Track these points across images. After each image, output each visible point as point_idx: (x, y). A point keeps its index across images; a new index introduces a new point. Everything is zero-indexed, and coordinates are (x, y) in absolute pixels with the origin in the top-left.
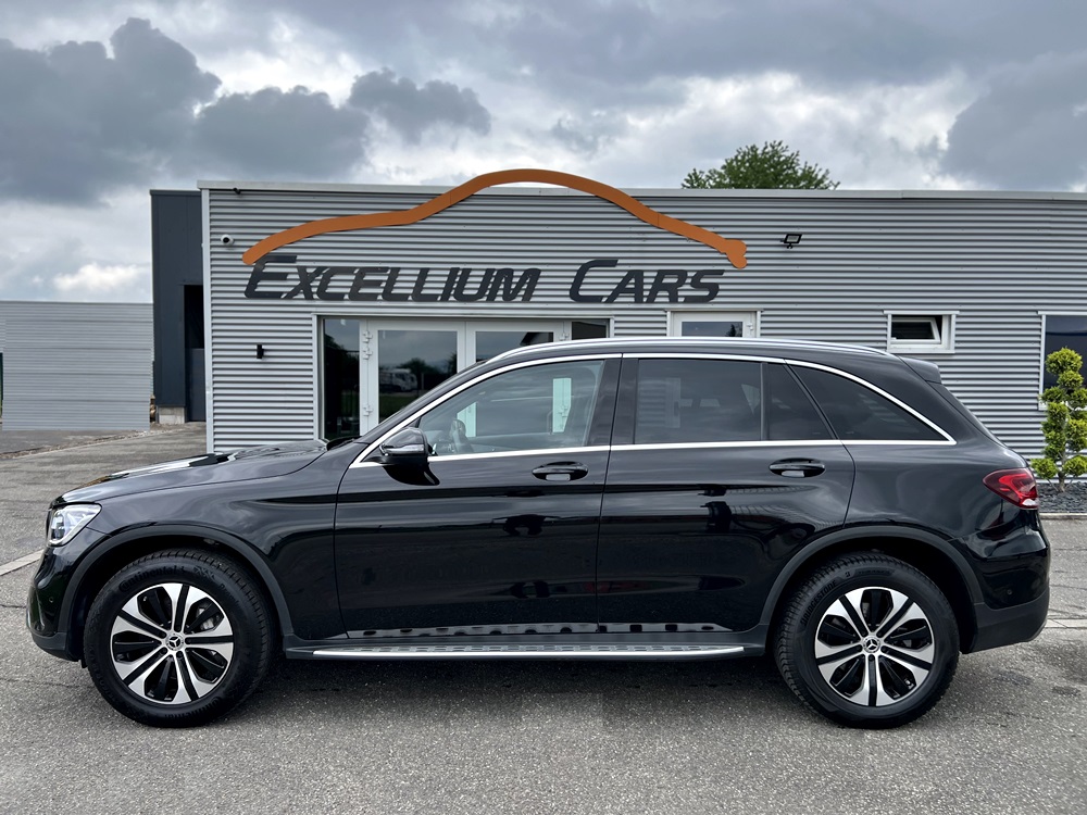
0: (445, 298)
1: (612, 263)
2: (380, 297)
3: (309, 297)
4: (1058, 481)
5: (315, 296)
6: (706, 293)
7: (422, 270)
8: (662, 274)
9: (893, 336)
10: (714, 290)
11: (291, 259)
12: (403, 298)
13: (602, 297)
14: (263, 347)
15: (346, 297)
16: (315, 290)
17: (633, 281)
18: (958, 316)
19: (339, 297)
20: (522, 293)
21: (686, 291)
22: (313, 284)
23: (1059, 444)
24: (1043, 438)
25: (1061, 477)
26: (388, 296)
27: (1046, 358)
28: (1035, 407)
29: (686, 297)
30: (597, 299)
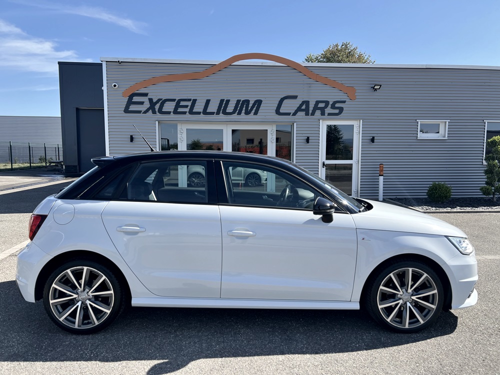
0: (218, 113)
1: (295, 97)
3: (154, 112)
4: (492, 196)
5: (157, 113)
6: (337, 111)
7: (207, 100)
8: (317, 102)
9: (420, 132)
10: (341, 110)
11: (146, 95)
12: (199, 113)
13: (290, 113)
14: (133, 136)
15: (172, 113)
16: (157, 110)
17: (304, 106)
18: (449, 122)
19: (169, 113)
20: (253, 111)
21: (328, 110)
22: (156, 107)
24: (485, 177)
25: (494, 194)
26: (191, 112)
27: (487, 141)
28: (481, 163)
29: (329, 113)
30: (288, 114)
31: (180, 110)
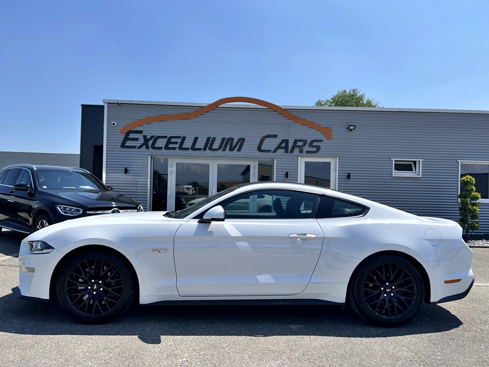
0: (205, 149)
1: (275, 136)
2: (177, 149)
3: (147, 148)
4: (465, 233)
5: (150, 148)
6: (314, 149)
7: (195, 138)
8: (296, 141)
9: (395, 169)
10: (318, 148)
11: (141, 132)
12: (187, 149)
13: (271, 151)
14: (128, 169)
15: (163, 149)
16: (150, 145)
18: (422, 161)
19: (160, 148)
20: (237, 148)
21: (306, 148)
22: (149, 143)
23: (466, 216)
24: (459, 214)
25: (467, 231)
26: (181, 148)
27: (460, 180)
28: (456, 201)
29: (307, 151)
30: (269, 151)
31: (171, 146)
